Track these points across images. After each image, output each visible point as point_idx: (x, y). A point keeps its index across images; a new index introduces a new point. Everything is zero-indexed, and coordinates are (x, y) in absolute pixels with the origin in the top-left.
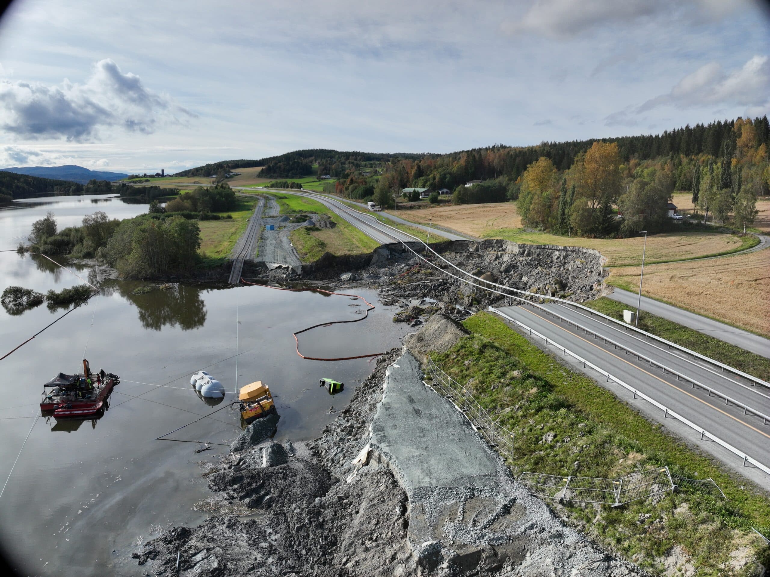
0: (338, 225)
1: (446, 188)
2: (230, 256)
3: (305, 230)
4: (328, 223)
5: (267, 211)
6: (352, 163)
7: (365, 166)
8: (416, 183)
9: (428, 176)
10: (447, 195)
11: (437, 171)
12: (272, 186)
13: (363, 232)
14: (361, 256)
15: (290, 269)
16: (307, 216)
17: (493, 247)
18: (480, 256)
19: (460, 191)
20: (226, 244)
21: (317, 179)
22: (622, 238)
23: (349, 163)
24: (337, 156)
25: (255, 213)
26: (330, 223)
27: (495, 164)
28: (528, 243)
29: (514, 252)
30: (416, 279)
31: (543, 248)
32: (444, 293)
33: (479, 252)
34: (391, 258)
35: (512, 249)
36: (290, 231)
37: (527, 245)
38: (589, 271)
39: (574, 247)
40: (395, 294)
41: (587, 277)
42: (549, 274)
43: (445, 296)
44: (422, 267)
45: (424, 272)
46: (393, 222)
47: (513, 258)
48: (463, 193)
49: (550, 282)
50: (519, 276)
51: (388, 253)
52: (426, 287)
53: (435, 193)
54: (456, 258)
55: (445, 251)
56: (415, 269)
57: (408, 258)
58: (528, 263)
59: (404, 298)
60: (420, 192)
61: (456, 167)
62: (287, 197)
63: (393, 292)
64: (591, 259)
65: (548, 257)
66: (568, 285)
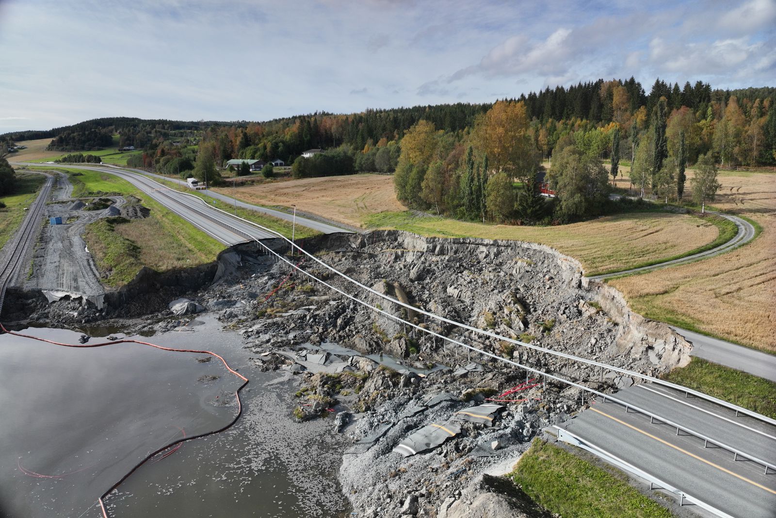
0: (151, 212)
1: (280, 159)
3: (107, 224)
4: (138, 210)
5: (55, 193)
6: (159, 132)
8: (243, 153)
9: (257, 144)
10: (283, 167)
11: (266, 139)
12: (65, 160)
13: (191, 224)
14: (198, 268)
15: (84, 301)
16: (108, 200)
17: (384, 240)
18: (371, 256)
19: (300, 163)
21: (119, 150)
22: (559, 224)
23: (156, 132)
24: (141, 124)
25: (40, 197)
26: (141, 210)
27: (333, 131)
28: (441, 236)
29: (418, 248)
30: (294, 303)
31: (461, 243)
32: (352, 331)
33: (366, 249)
34: (244, 267)
35: (413, 243)
36: (84, 224)
37: (439, 239)
38: (547, 277)
39: (508, 240)
40: (272, 341)
41: (550, 288)
42: (487, 283)
43: (357, 340)
44: (295, 280)
45: (301, 289)
46: (226, 205)
47: (423, 259)
48: (303, 164)
49: (504, 300)
50: (440, 287)
51: (239, 259)
52: (317, 320)
53: (268, 165)
54: (341, 262)
55: (319, 250)
56: (286, 284)
57: (268, 263)
58: (446, 265)
59: (291, 349)
60: (250, 164)
61: (288, 135)
62: (83, 173)
63: (267, 337)
64: (541, 258)
65: (471, 254)
66: (528, 301)
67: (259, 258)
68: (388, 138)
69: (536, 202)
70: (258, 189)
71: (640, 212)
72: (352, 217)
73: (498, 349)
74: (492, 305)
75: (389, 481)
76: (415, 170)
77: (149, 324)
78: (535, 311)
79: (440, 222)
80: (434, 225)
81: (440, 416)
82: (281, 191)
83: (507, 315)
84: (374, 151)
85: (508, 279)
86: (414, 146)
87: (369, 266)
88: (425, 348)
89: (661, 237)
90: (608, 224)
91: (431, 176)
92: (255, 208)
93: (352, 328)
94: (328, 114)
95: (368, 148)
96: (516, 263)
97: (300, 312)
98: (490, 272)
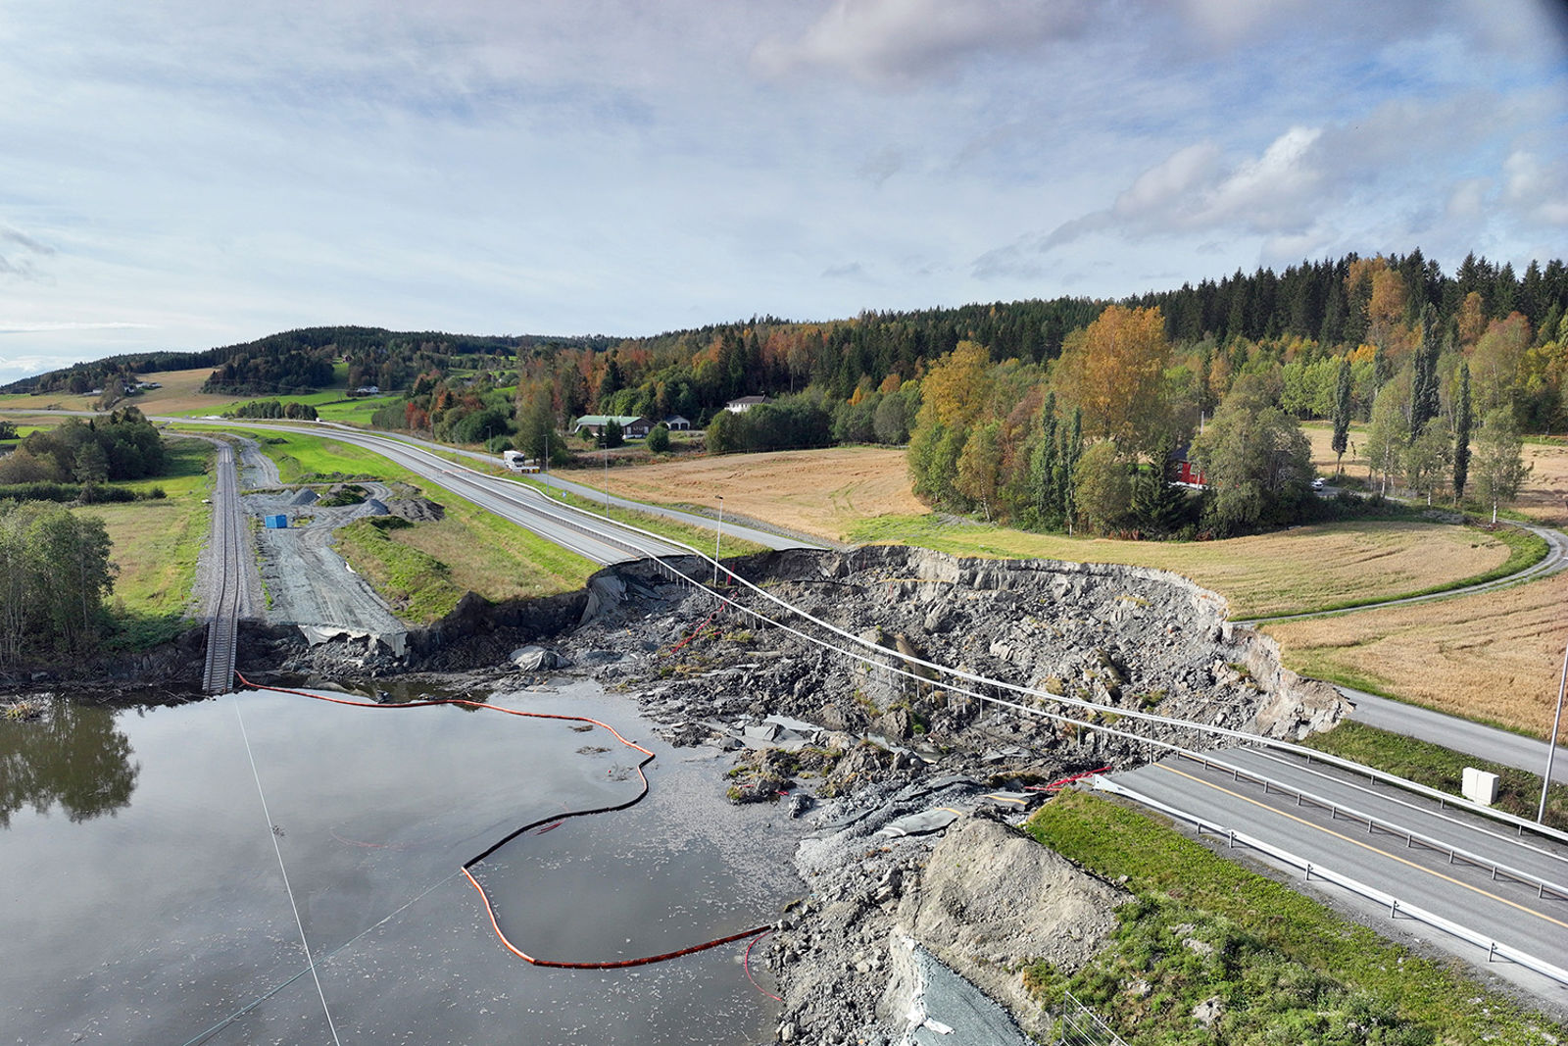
0: (447, 510)
1: (682, 415)
2: (194, 608)
3: (373, 528)
4: (424, 506)
5: (247, 475)
6: (429, 357)
7: (461, 364)
8: (608, 403)
9: (637, 386)
10: (688, 433)
11: (655, 375)
12: (242, 413)
13: (529, 530)
14: (555, 600)
15: (373, 642)
16: (360, 489)
17: (882, 564)
18: (858, 590)
19: (723, 424)
20: (169, 570)
21: (349, 395)
22: (1210, 538)
23: (422, 357)
24: (391, 342)
25: (220, 482)
26: (428, 507)
27: (789, 359)
28: (986, 556)
29: (944, 578)
30: (720, 659)
31: (1023, 569)
32: (819, 700)
33: (848, 580)
34: (631, 601)
35: (935, 570)
36: (329, 530)
37: (982, 560)
38: (1170, 627)
39: (1108, 564)
40: (687, 709)
41: (1172, 644)
42: (1063, 636)
43: (826, 711)
44: (720, 625)
45: (732, 638)
46: (585, 501)
47: (950, 595)
48: (728, 425)
49: (1085, 661)
50: (979, 643)
51: (623, 589)
52: (760, 683)
53: (658, 426)
54: (802, 599)
55: (763, 578)
56: (706, 630)
57: (672, 598)
58: (992, 606)
59: (720, 720)
60: (622, 425)
61: (701, 365)
62: (285, 439)
63: (679, 703)
64: (1164, 596)
65: (1039, 589)
66: (1129, 666)
67: (657, 588)
68: (902, 373)
69: (1169, 496)
70: (641, 475)
71: (1372, 520)
72: (825, 524)
73: (1060, 730)
74: (1064, 668)
75: (864, 861)
76: (947, 437)
77: (483, 681)
78: (1138, 680)
79: (990, 534)
80: (977, 539)
81: (950, 801)
82: (687, 477)
83: (1086, 683)
84: (873, 400)
85: (1101, 630)
86: (947, 392)
87: (852, 605)
88: (939, 726)
89: (1395, 562)
90: (1302, 540)
91: (974, 449)
92: (642, 507)
93: (820, 695)
94: (778, 322)
95: (862, 395)
96: (1119, 603)
97: (731, 672)
98: (1070, 618)
